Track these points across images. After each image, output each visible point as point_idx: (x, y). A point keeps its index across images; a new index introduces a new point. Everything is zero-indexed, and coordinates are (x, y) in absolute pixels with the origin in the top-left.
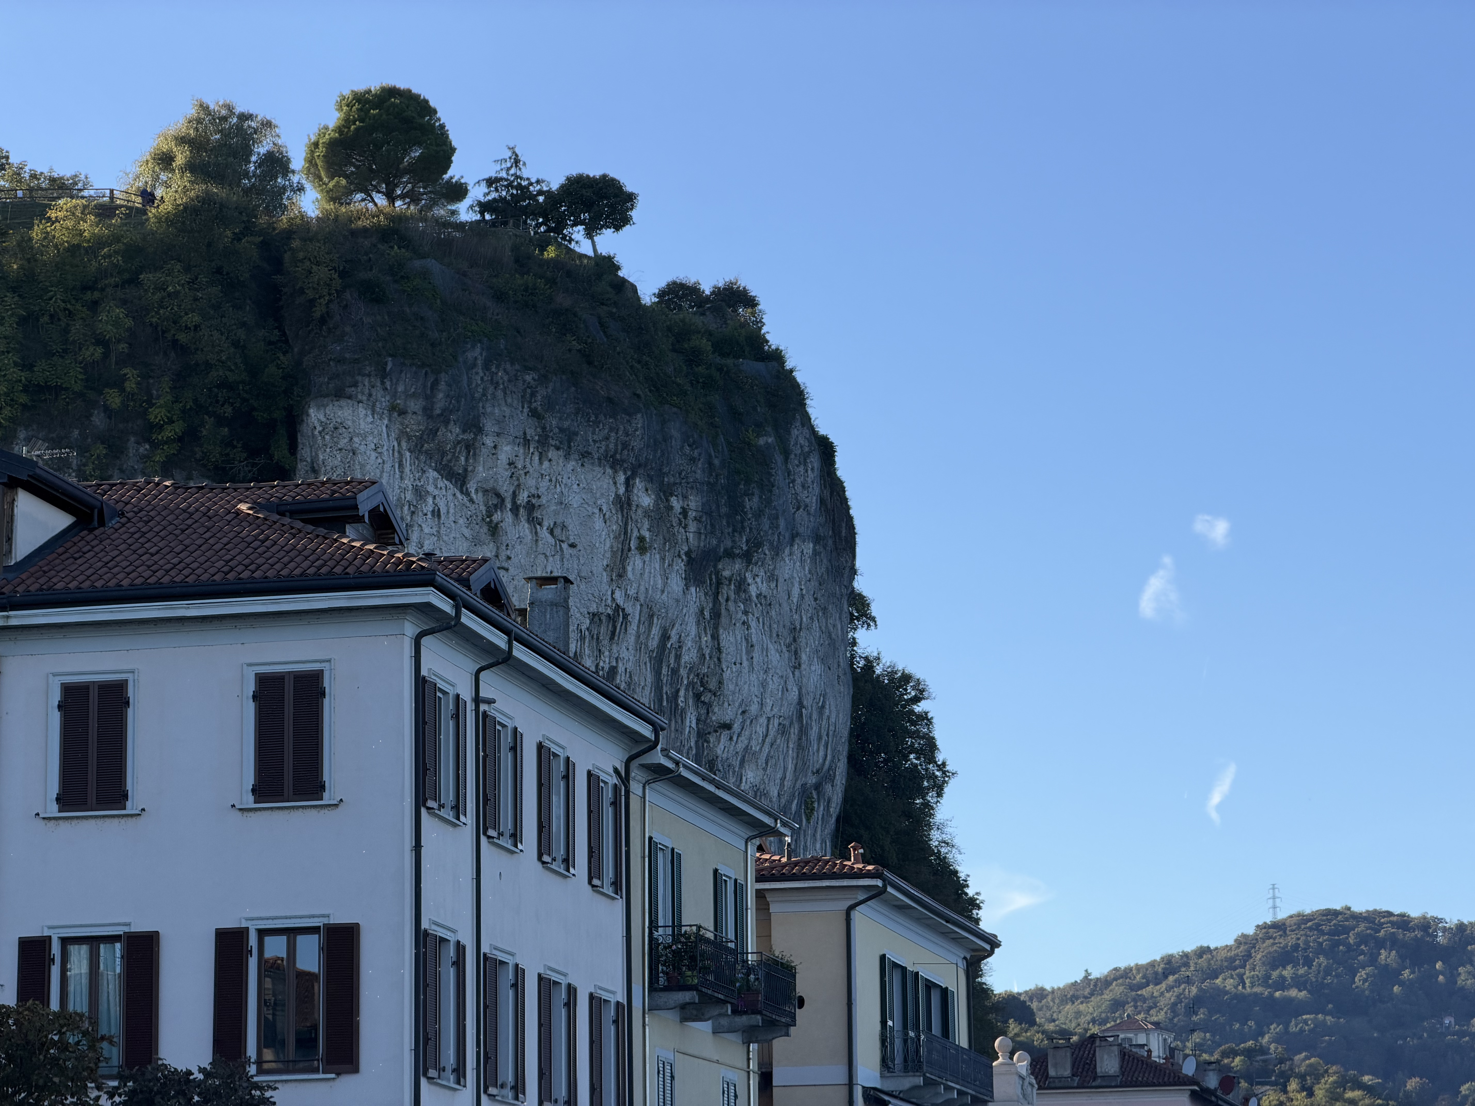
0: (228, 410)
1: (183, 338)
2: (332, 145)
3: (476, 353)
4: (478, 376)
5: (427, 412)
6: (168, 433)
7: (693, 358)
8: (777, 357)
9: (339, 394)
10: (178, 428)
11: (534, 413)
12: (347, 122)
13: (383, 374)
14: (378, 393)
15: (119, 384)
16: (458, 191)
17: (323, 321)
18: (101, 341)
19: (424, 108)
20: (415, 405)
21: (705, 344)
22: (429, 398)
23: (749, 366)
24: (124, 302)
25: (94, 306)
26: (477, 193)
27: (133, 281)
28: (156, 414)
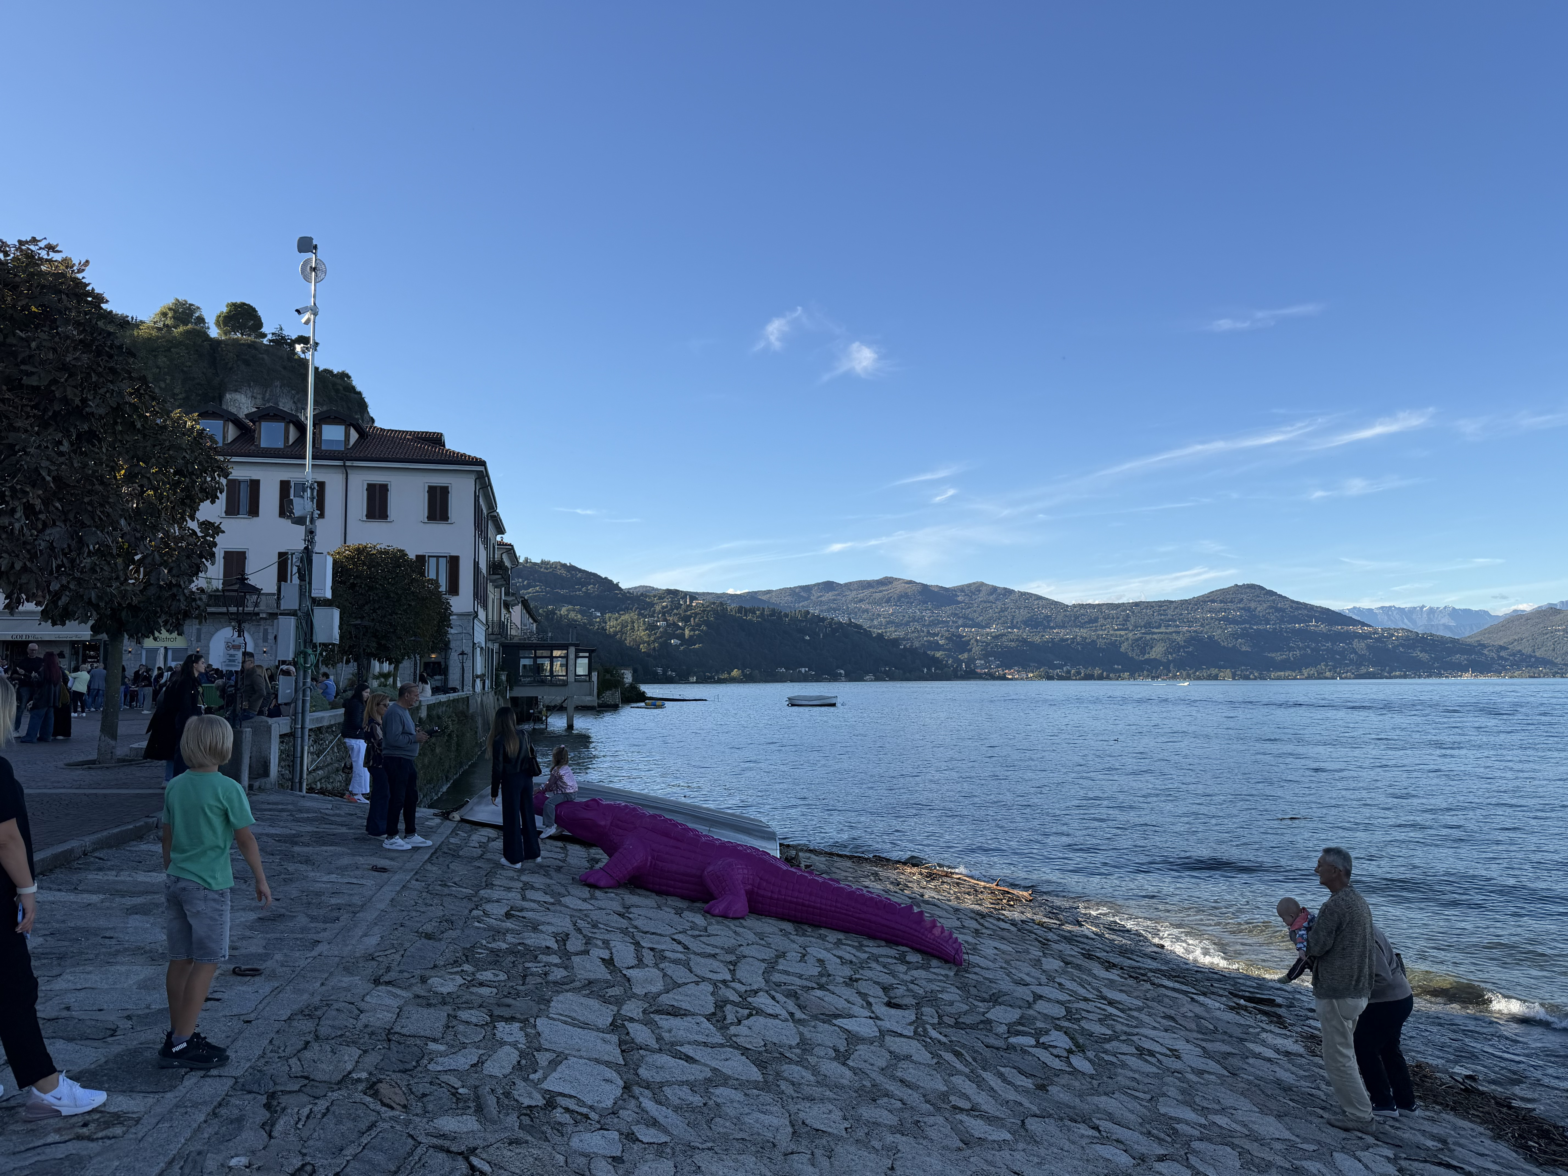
0: (200, 392)
1: (185, 369)
2: (225, 317)
3: (278, 383)
4: (278, 389)
5: (263, 399)
6: (180, 396)
7: (337, 391)
8: (360, 393)
9: (236, 391)
10: (183, 395)
11: (294, 402)
12: (230, 311)
13: (250, 387)
14: (248, 392)
15: (164, 381)
16: (264, 335)
17: (231, 369)
18: (158, 367)
19: (254, 310)
20: (259, 396)
21: (341, 388)
22: (264, 395)
23: (353, 395)
24: (166, 357)
25: (155, 356)
26: (270, 337)
27: (169, 350)
28: (177, 391)
